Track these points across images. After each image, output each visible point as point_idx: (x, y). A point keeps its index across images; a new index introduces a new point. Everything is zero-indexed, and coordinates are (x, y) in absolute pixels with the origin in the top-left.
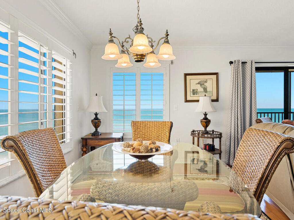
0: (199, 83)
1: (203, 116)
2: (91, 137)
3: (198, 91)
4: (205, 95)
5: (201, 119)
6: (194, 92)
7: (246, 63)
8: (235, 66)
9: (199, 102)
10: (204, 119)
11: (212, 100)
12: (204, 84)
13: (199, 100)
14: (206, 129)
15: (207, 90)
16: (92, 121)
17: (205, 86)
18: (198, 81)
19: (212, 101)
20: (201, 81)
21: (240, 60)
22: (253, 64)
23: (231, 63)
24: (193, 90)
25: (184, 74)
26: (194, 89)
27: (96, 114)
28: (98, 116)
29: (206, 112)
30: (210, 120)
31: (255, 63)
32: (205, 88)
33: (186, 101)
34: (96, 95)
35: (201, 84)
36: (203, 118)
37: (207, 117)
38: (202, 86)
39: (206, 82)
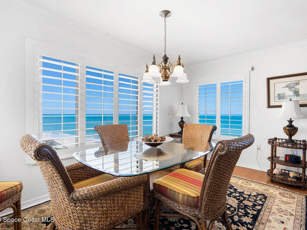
0: (286, 87)
1: (288, 123)
2: (178, 134)
3: (286, 95)
4: (291, 99)
5: (284, 126)
6: (281, 97)
9: (281, 107)
10: (288, 126)
11: (300, 105)
12: (294, 87)
13: (281, 106)
14: (291, 138)
15: (299, 93)
16: (179, 123)
18: (285, 84)
19: (300, 107)
20: (290, 83)
24: (279, 95)
25: (267, 78)
26: (279, 93)
27: (182, 118)
28: (184, 120)
29: (291, 119)
30: (297, 128)
32: (296, 91)
33: (269, 106)
34: (182, 104)
35: (289, 87)
36: (286, 125)
37: (292, 124)
38: (292, 89)
39: (298, 84)
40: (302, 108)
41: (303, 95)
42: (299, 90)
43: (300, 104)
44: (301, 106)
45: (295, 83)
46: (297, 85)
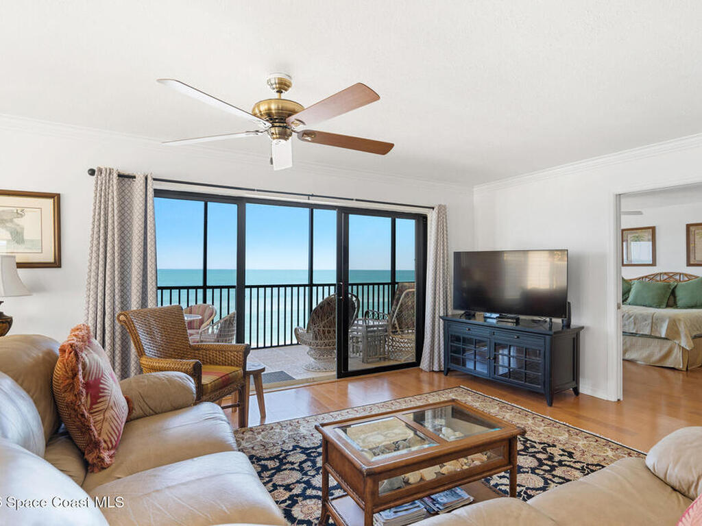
7: (134, 177)
8: (99, 182)
11: (17, 264)
12: (11, 221)
17: (18, 225)
19: (18, 267)
21: (115, 170)
22: (149, 181)
23: (92, 172)
30: (12, 318)
31: (154, 179)
32: (16, 230)
38: (7, 225)
39: (22, 216)
40: (21, 272)
41: (32, 241)
42: (23, 229)
43: (18, 261)
44: (21, 265)
45: (15, 211)
46: (18, 218)
